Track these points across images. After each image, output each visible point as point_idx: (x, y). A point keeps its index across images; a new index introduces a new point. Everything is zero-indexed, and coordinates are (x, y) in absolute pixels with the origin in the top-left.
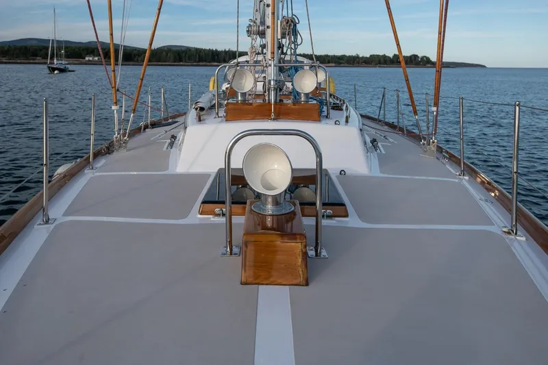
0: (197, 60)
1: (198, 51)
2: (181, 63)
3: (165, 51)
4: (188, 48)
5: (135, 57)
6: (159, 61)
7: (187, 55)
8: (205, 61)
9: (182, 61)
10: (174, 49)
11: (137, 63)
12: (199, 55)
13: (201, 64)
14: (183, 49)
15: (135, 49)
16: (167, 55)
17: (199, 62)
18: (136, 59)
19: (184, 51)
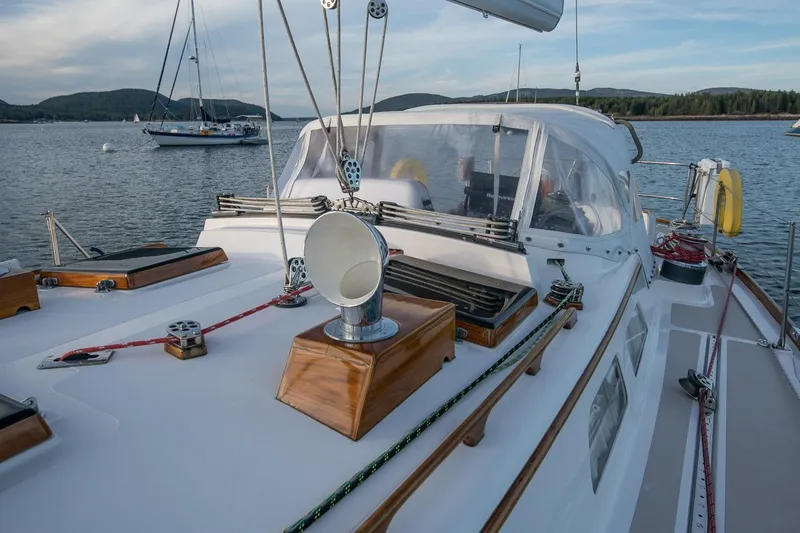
0: (753, 109)
1: (757, 95)
2: (723, 116)
3: (698, 96)
4: (739, 90)
5: (650, 108)
6: (687, 114)
7: (736, 104)
8: (768, 111)
9: (725, 113)
10: (714, 94)
11: (651, 118)
12: (757, 103)
13: (759, 115)
14: (730, 93)
15: (653, 96)
16: (701, 103)
17: (754, 113)
18: (651, 110)
19: (731, 97)
